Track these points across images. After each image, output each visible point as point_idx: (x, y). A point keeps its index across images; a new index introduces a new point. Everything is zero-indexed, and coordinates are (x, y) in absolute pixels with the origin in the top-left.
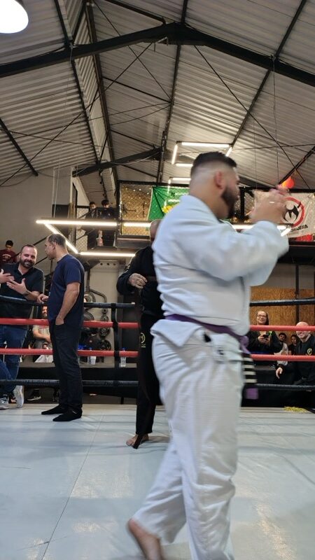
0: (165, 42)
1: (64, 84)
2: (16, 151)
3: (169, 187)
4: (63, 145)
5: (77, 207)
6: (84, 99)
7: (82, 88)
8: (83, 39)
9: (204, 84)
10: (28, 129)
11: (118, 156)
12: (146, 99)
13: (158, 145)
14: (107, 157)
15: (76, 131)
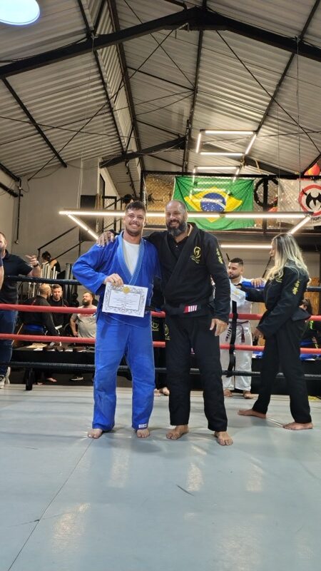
0: (185, 28)
1: (88, 75)
2: (45, 144)
3: (194, 176)
4: (89, 137)
5: (104, 197)
6: (108, 90)
7: (105, 79)
8: (105, 28)
9: (228, 70)
10: (56, 121)
11: (144, 147)
12: (168, 87)
13: (183, 131)
14: (133, 148)
15: (101, 122)
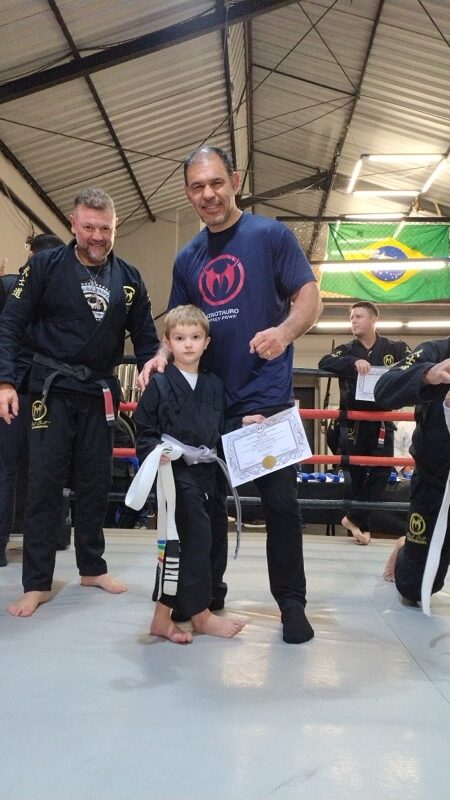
1: (208, 71)
2: (130, 184)
6: (233, 96)
7: (231, 78)
11: (259, 190)
12: (314, 93)
13: (325, 167)
14: (247, 192)
